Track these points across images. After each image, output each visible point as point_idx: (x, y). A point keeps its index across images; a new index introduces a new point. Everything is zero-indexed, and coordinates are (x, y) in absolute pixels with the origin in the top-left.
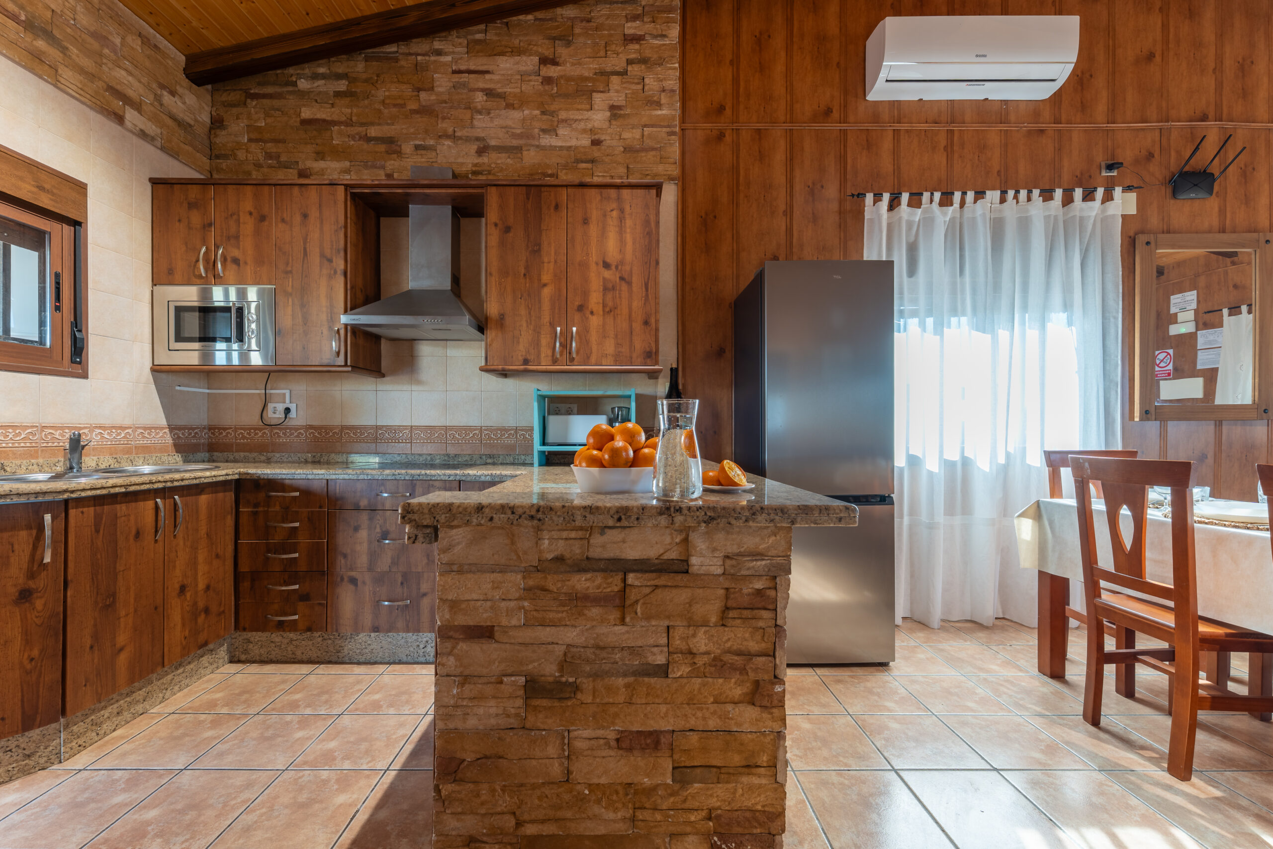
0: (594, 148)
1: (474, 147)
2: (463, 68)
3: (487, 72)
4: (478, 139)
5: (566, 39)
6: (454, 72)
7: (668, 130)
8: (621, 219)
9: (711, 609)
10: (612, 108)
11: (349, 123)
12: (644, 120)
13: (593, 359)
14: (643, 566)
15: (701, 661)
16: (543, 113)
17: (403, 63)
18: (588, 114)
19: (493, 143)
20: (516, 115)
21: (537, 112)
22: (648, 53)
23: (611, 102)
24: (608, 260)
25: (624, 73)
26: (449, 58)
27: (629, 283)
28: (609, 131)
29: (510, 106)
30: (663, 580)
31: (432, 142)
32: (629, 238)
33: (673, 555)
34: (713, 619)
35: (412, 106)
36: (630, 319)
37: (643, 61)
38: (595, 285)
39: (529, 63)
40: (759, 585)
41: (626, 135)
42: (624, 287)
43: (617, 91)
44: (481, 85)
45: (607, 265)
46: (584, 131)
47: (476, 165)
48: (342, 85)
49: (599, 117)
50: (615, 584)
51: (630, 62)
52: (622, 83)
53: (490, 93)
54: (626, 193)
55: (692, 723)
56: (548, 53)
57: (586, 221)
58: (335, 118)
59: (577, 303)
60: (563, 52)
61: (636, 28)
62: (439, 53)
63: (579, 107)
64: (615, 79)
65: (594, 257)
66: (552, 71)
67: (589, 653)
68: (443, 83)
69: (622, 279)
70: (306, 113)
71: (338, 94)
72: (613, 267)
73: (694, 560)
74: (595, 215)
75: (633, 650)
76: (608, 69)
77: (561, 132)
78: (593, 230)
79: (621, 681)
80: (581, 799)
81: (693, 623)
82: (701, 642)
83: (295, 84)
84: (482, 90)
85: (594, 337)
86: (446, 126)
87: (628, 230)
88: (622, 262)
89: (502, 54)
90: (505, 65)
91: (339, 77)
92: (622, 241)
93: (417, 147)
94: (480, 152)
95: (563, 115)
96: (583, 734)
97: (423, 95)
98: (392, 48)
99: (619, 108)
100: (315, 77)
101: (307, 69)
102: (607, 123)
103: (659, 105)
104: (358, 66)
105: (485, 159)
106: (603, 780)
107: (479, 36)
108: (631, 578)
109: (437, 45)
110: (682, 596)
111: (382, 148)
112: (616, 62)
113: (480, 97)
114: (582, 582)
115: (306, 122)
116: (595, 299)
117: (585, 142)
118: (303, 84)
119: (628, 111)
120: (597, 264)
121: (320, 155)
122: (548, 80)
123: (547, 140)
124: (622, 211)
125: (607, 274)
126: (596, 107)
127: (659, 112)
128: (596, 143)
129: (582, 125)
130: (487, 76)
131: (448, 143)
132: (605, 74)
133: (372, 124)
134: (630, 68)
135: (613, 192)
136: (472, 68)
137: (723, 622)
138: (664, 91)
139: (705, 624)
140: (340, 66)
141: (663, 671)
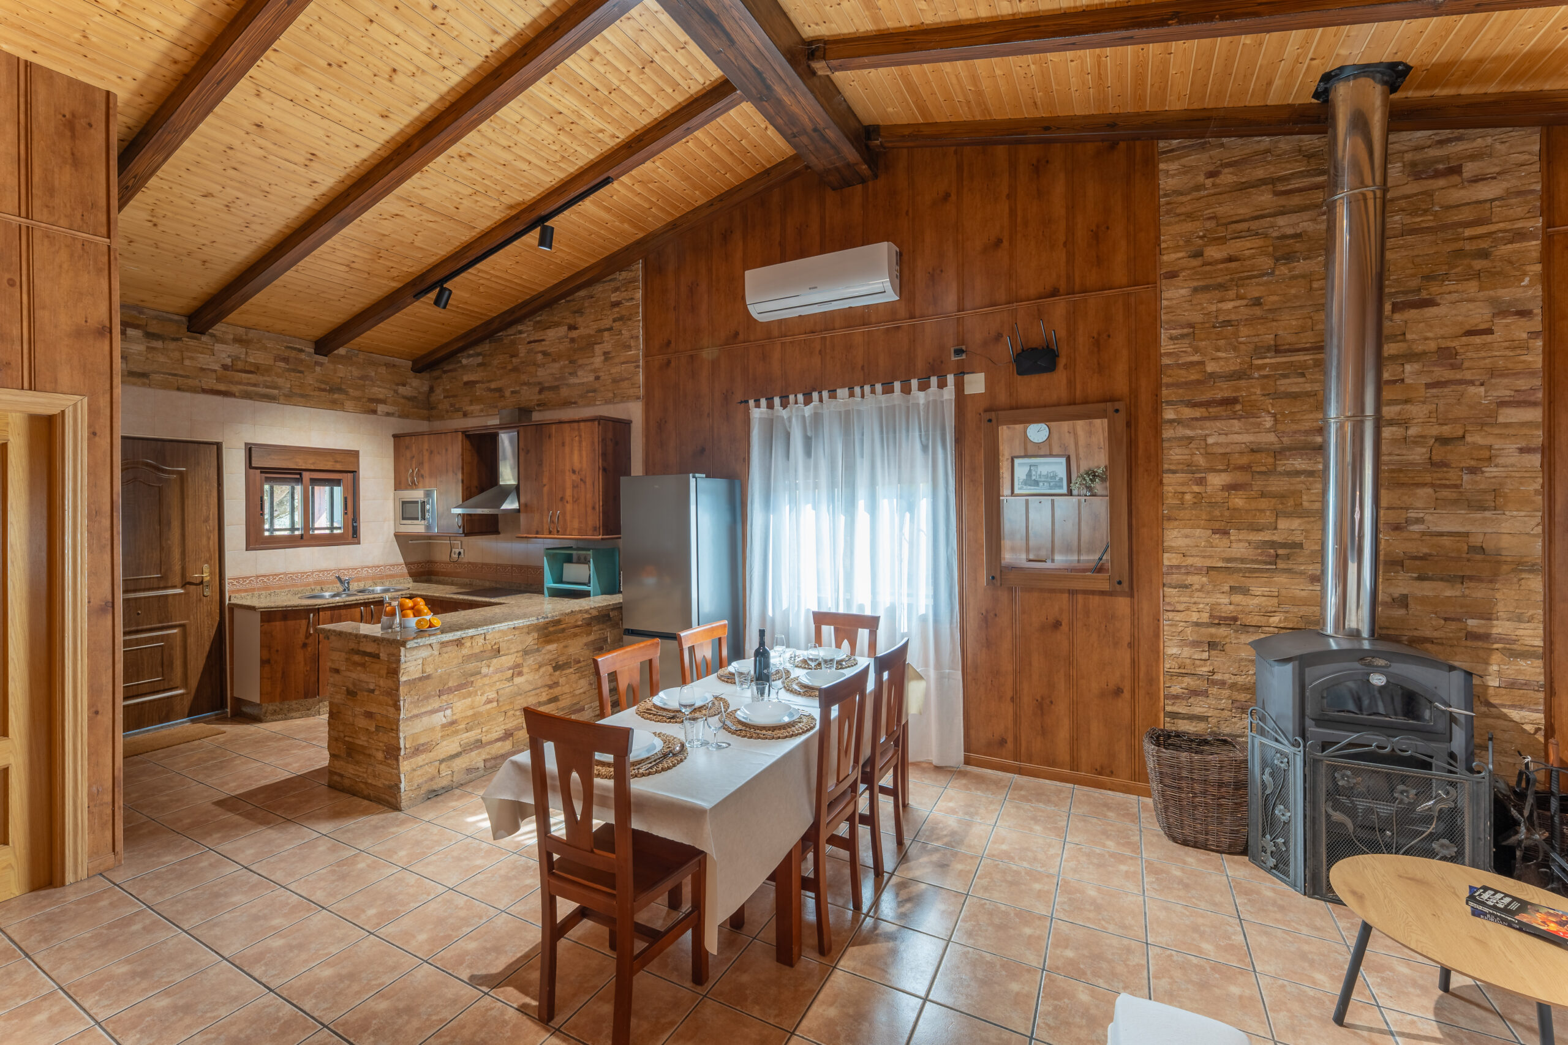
1: (537, 389)
2: (532, 339)
3: (543, 340)
4: (540, 383)
5: (579, 312)
6: (529, 342)
7: (637, 364)
8: (580, 442)
10: (605, 353)
11: (482, 382)
12: (622, 359)
13: (568, 531)
16: (570, 362)
17: (505, 341)
18: (592, 360)
19: (546, 385)
20: (557, 365)
21: (567, 362)
22: (624, 312)
23: (604, 350)
24: (574, 469)
25: (610, 329)
26: (525, 335)
27: (585, 483)
28: (603, 369)
29: (554, 361)
31: (518, 388)
32: (584, 453)
35: (510, 367)
36: (586, 506)
37: (621, 319)
38: (569, 484)
39: (562, 330)
41: (613, 371)
42: (582, 486)
43: (608, 343)
44: (540, 349)
45: (574, 472)
46: (589, 371)
47: (538, 400)
48: (480, 359)
49: (598, 360)
51: (614, 321)
52: (610, 336)
53: (545, 354)
54: (582, 424)
56: (570, 321)
57: (563, 444)
58: (477, 379)
59: (560, 496)
60: (579, 320)
61: (617, 297)
62: (521, 332)
63: (588, 355)
64: (606, 334)
65: (568, 467)
66: (574, 334)
68: (522, 350)
69: (581, 480)
70: (466, 378)
71: (479, 365)
72: (576, 474)
74: (567, 440)
76: (603, 327)
77: (579, 373)
78: (567, 449)
83: (461, 362)
84: (541, 352)
85: (568, 517)
86: (524, 378)
87: (584, 449)
88: (581, 470)
89: (549, 328)
90: (552, 334)
91: (479, 354)
92: (581, 456)
93: (512, 392)
94: (540, 392)
95: (580, 362)
97: (514, 360)
98: (501, 334)
99: (608, 353)
100: (470, 356)
101: (465, 354)
102: (603, 365)
103: (629, 347)
104: (486, 347)
105: (542, 396)
107: (538, 319)
109: (520, 328)
111: (497, 394)
112: (607, 322)
113: (540, 357)
115: (466, 383)
116: (568, 493)
117: (591, 378)
118: (464, 361)
119: (613, 354)
120: (569, 470)
121: (471, 403)
122: (573, 340)
123: (573, 380)
124: (580, 436)
125: (574, 477)
126: (597, 354)
127: (633, 353)
128: (597, 378)
129: (589, 368)
130: (543, 343)
131: (525, 388)
132: (600, 331)
133: (492, 381)
134: (614, 325)
135: (575, 425)
136: (536, 338)
138: (632, 337)
140: (479, 349)
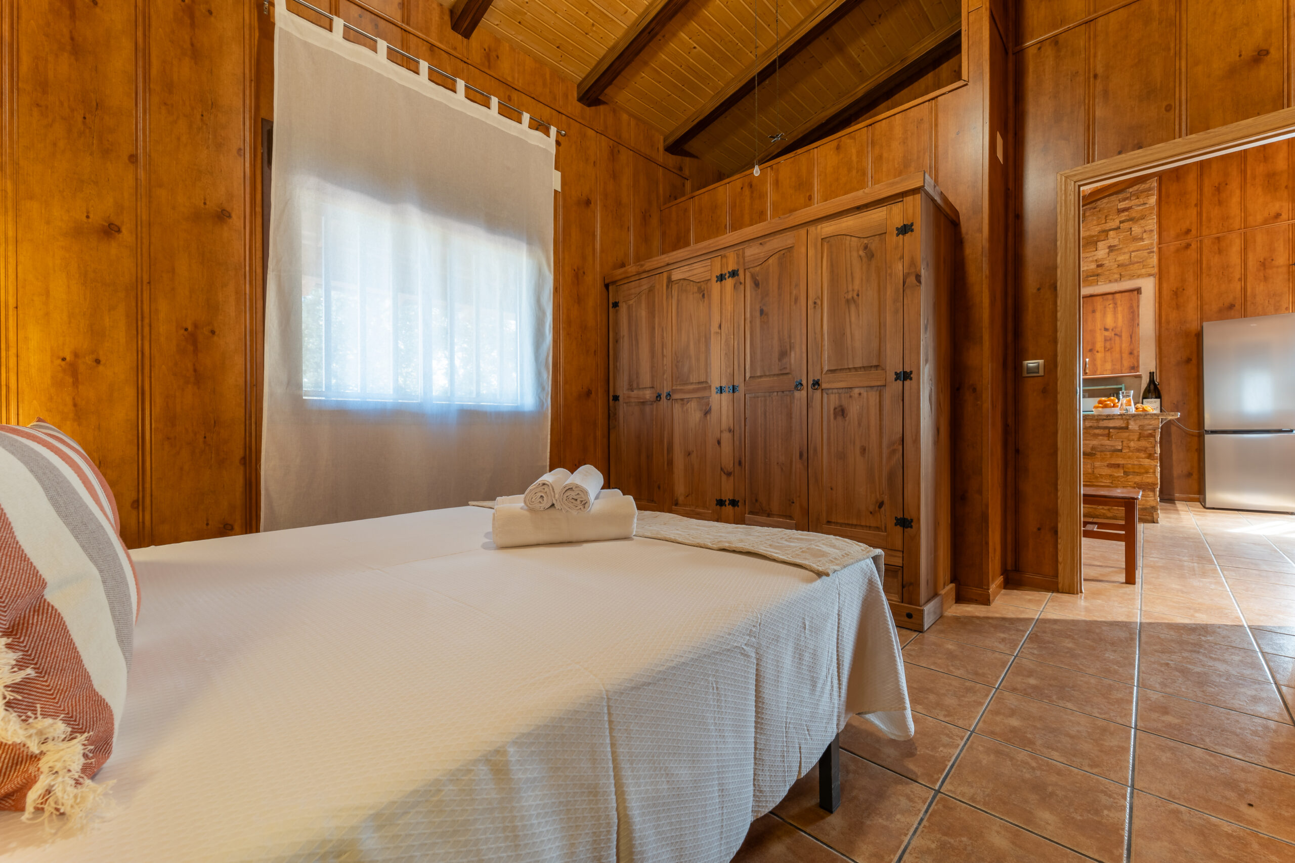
0: (1098, 268)
7: (1148, 251)
8: (1115, 308)
9: (1136, 437)
10: (1110, 247)
13: (1098, 372)
14: (1114, 428)
15: (1132, 449)
18: (1096, 253)
22: (1134, 215)
23: (1109, 245)
24: (1107, 327)
25: (1119, 228)
27: (1120, 336)
28: (1108, 258)
30: (1121, 431)
32: (1120, 316)
33: (1124, 425)
34: (1136, 439)
36: (1121, 352)
40: (1150, 432)
41: (1120, 258)
42: (1117, 338)
43: (1113, 239)
45: (1106, 330)
46: (1092, 261)
49: (1101, 253)
50: (1106, 431)
51: (1121, 222)
52: (1117, 234)
55: (1129, 462)
57: (1094, 311)
59: (1089, 348)
61: (1126, 204)
63: (1089, 250)
64: (1112, 233)
65: (1099, 325)
67: (1099, 446)
69: (1115, 334)
72: (1110, 330)
73: (1130, 426)
74: (1100, 307)
75: (1112, 446)
76: (1107, 229)
78: (1098, 315)
79: (1108, 453)
80: (1097, 478)
81: (1130, 440)
82: (1132, 444)
85: (1099, 362)
87: (1119, 312)
88: (1116, 327)
92: (1116, 318)
96: (1097, 464)
99: (1115, 246)
102: (1107, 255)
106: (1103, 474)
108: (1111, 430)
110: (1127, 434)
112: (1112, 224)
114: (1097, 431)
116: (1099, 345)
119: (1121, 246)
120: (1100, 330)
124: (1115, 304)
125: (1107, 333)
126: (1099, 249)
127: (1142, 243)
128: (1101, 265)
132: (1105, 232)
134: (1121, 225)
135: (1110, 297)
137: (1139, 440)
138: (1145, 231)
139: (1133, 440)
141: (1121, 451)
